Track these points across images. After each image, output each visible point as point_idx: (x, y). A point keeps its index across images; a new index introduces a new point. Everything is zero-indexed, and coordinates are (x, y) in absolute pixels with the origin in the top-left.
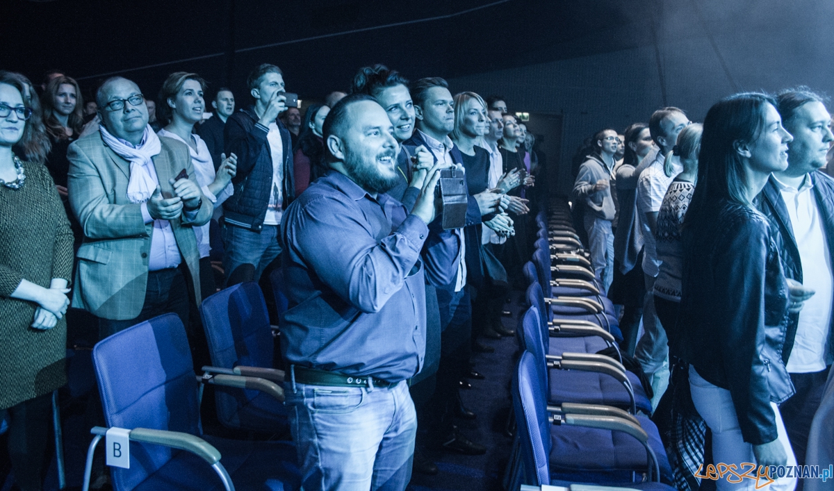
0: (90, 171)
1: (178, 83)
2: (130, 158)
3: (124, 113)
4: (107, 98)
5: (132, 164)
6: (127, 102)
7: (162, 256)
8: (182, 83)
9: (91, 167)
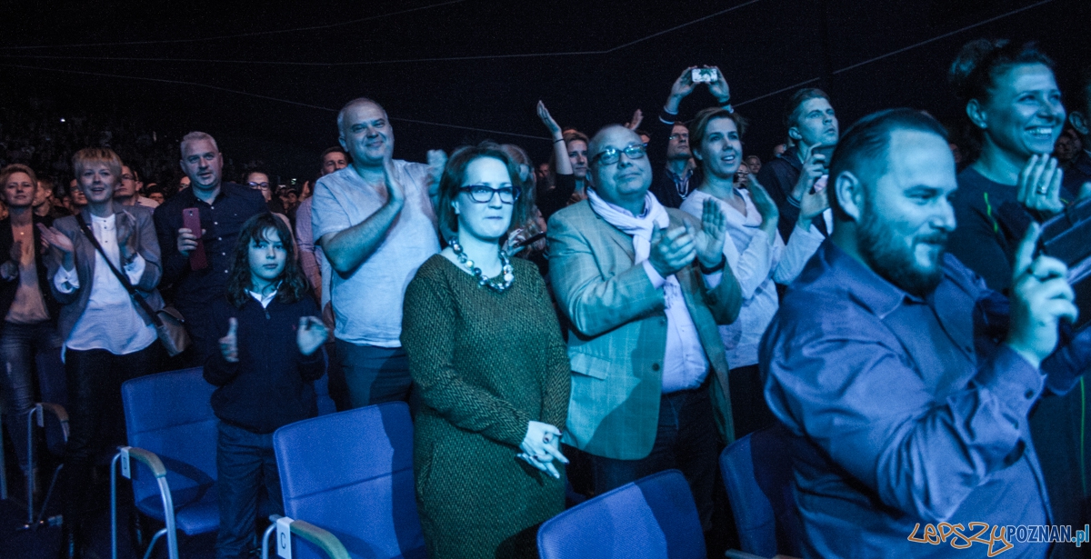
0: (577, 246)
1: (699, 127)
2: (632, 229)
3: (618, 168)
4: (598, 149)
5: (635, 239)
6: (623, 154)
7: (678, 370)
8: (704, 126)
9: (581, 241)
